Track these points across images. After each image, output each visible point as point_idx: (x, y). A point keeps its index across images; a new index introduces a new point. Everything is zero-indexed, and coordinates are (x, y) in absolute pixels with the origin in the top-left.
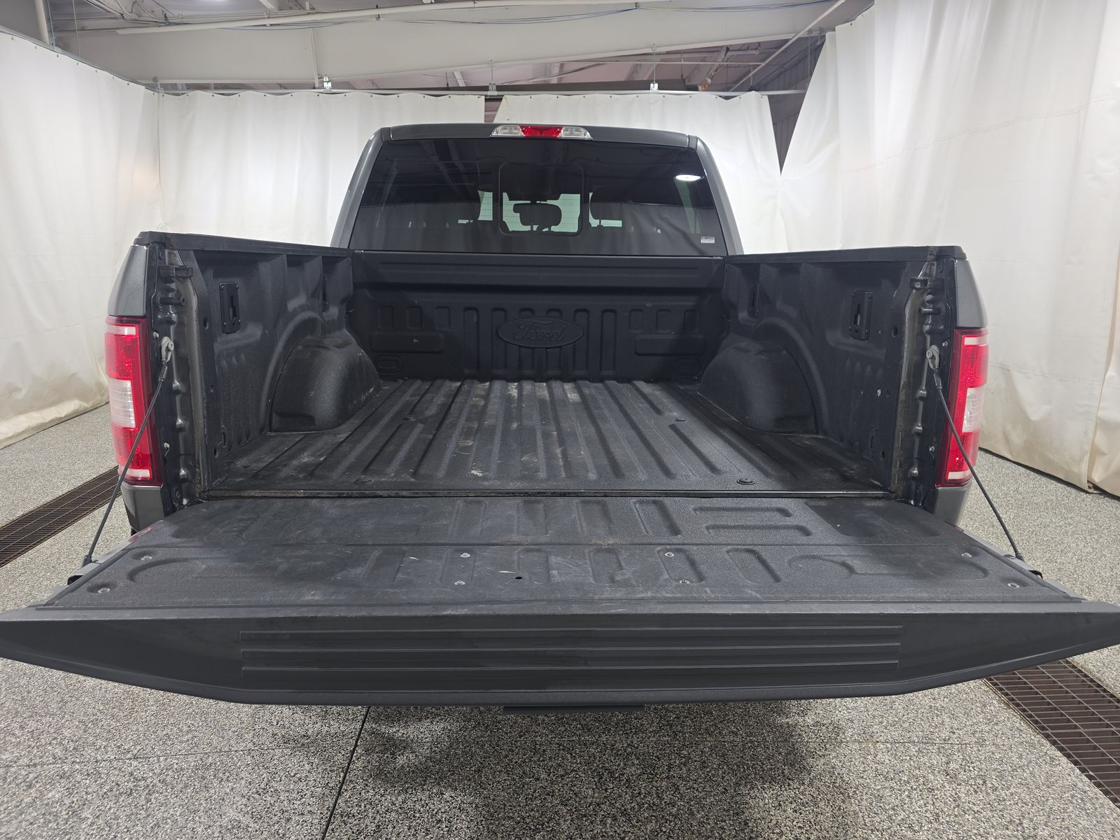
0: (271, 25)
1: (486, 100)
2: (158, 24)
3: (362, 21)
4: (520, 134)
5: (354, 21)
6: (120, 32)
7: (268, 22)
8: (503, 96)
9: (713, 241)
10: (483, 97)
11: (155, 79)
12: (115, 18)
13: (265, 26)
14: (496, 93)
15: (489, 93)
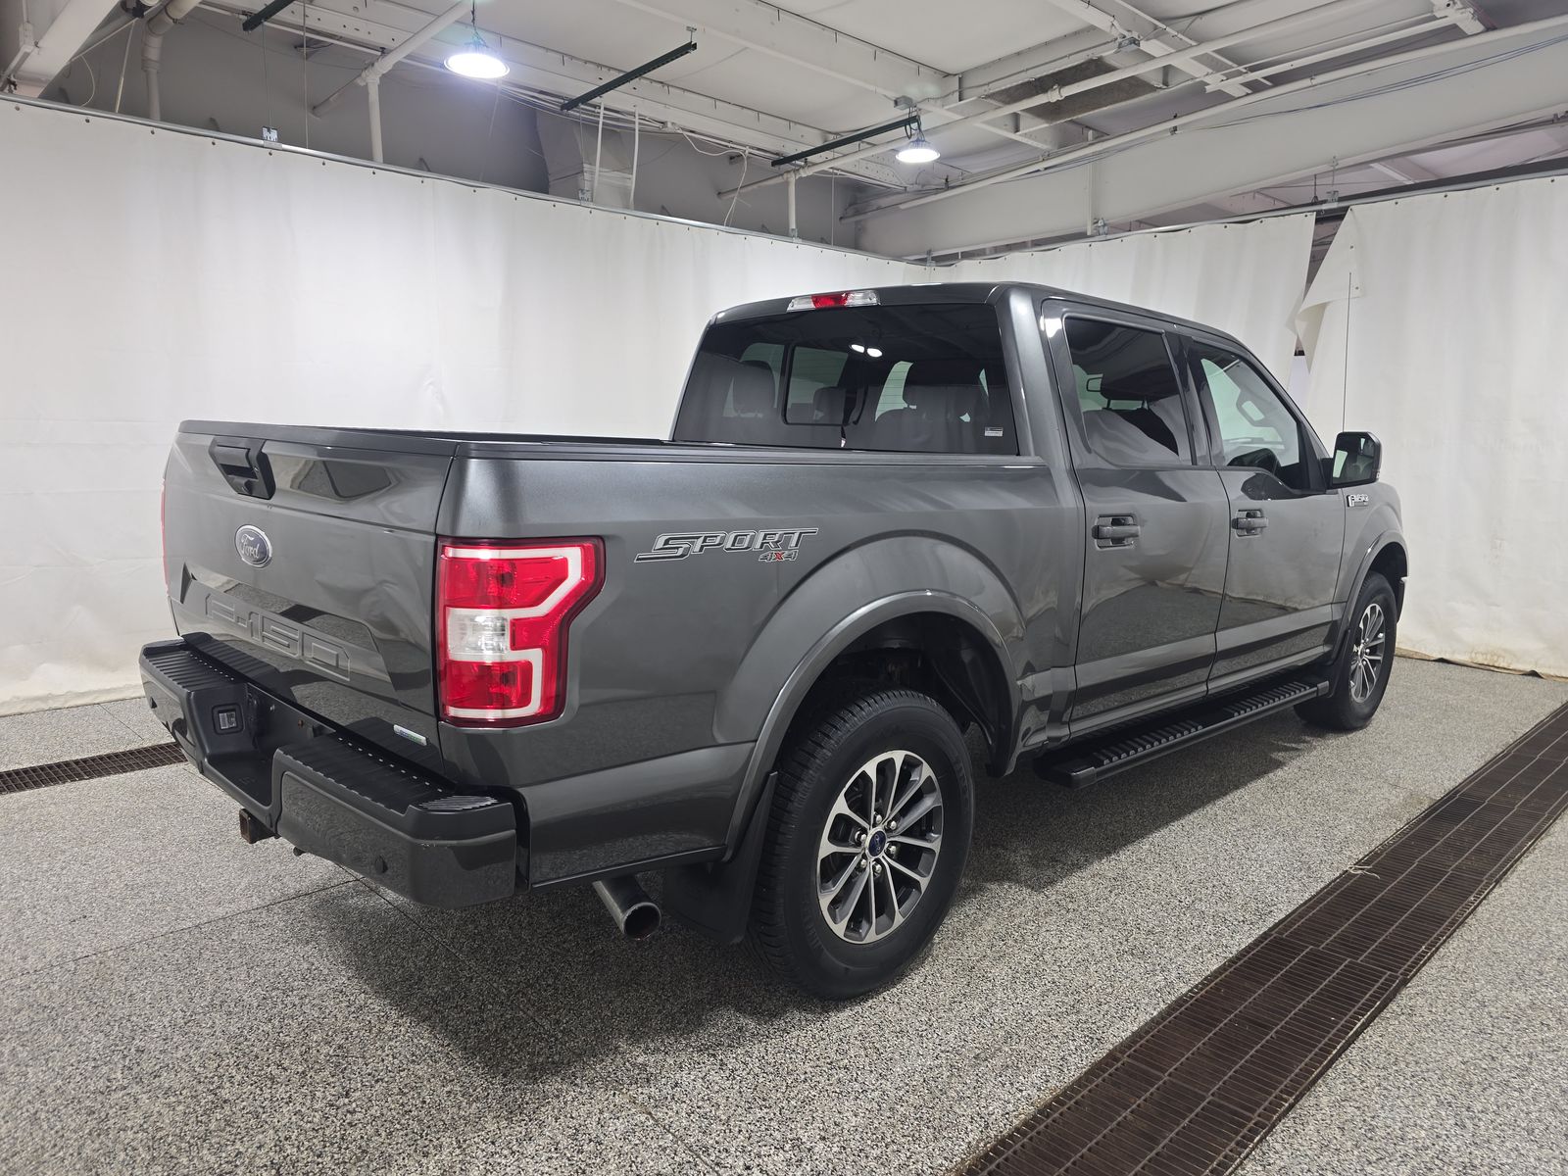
0: (1046, 169)
1: (1318, 221)
2: (937, 191)
3: (1152, 141)
4: (811, 306)
5: (1140, 143)
6: (902, 207)
7: (1041, 166)
8: (1348, 207)
9: (1000, 434)
10: (1314, 216)
11: (929, 252)
12: (899, 193)
13: (1038, 171)
14: (1335, 205)
15: (1324, 207)
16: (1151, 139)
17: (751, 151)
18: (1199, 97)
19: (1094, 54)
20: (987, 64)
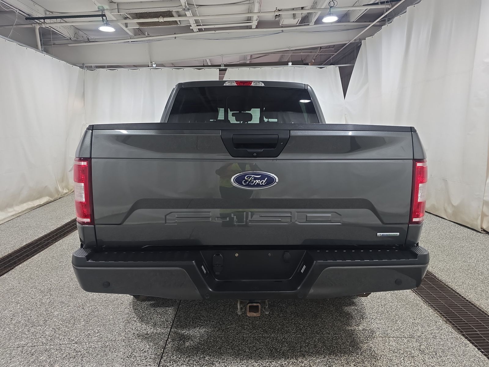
0: (131, 42)
1: (219, 70)
2: (85, 42)
4: (235, 84)
5: (165, 39)
6: (69, 45)
7: (130, 40)
8: (227, 69)
11: (83, 64)
12: (68, 40)
13: (129, 42)
14: (224, 68)
15: (221, 68)
16: (169, 39)
17: (19, 11)
18: (187, 29)
19: (171, 9)
20: (129, 2)
